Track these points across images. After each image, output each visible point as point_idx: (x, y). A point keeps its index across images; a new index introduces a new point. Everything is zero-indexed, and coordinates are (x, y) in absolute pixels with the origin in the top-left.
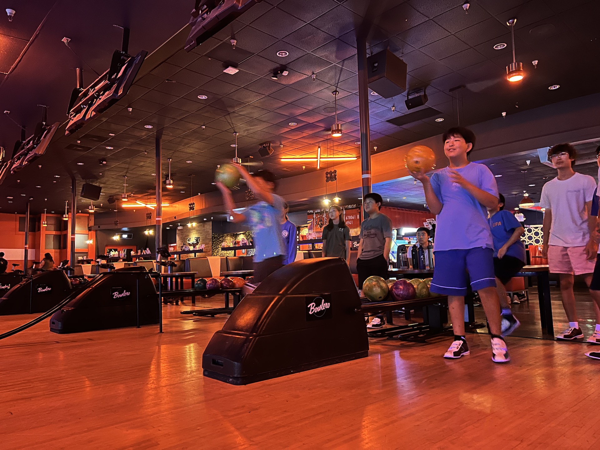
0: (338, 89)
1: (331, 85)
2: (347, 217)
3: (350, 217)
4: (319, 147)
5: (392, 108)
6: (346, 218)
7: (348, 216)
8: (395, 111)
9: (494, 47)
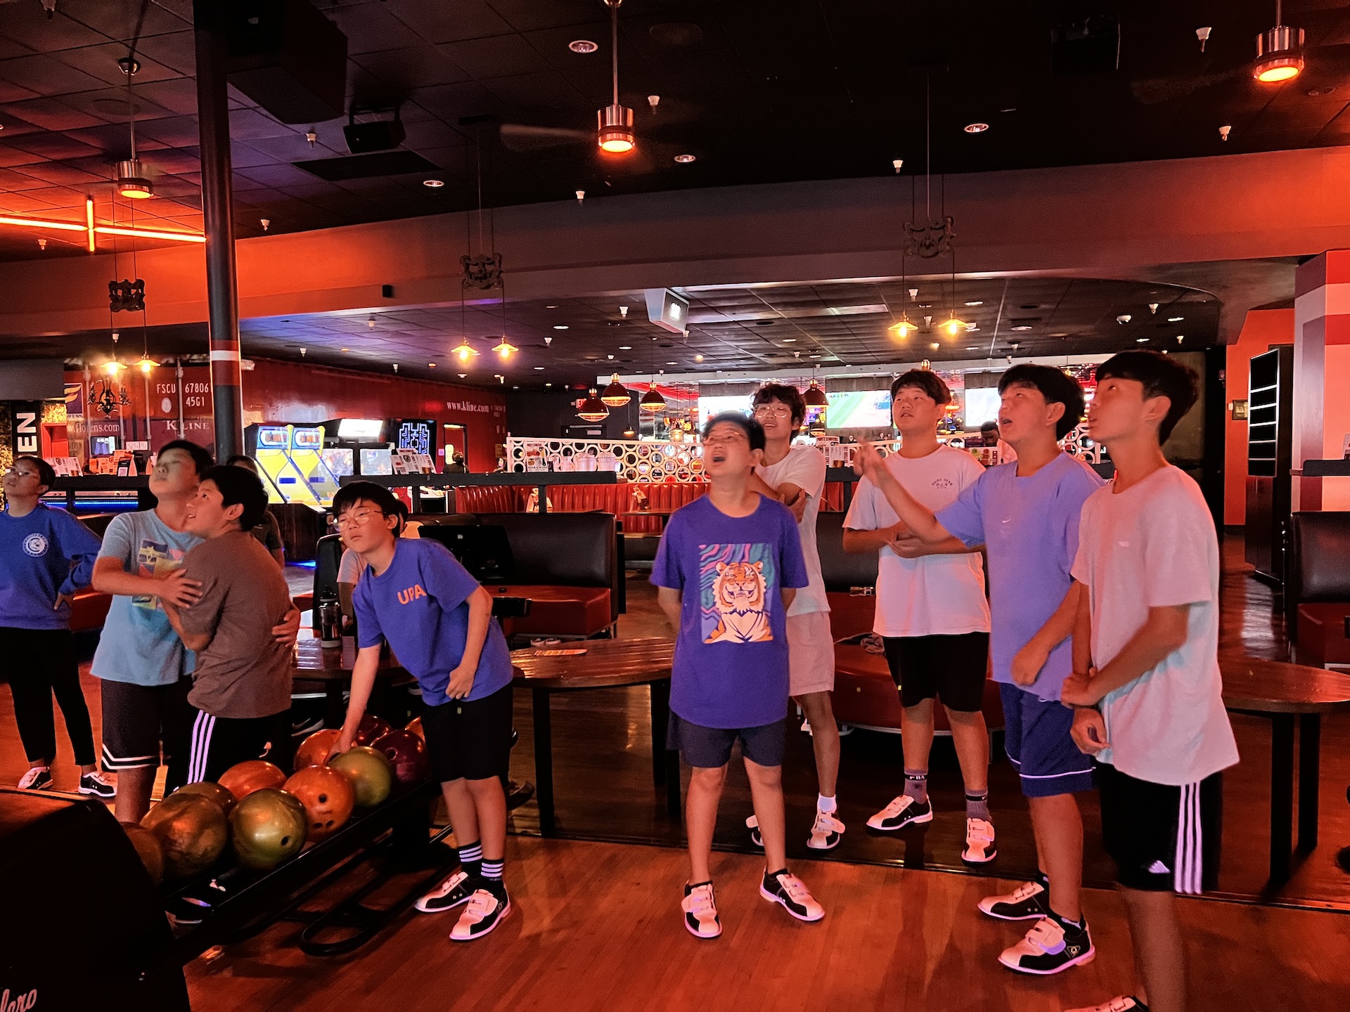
0: (136, 54)
1: (114, 40)
2: (190, 387)
3: (197, 388)
4: (90, 198)
5: (308, 135)
6: (187, 387)
7: (192, 384)
8: (318, 145)
9: (570, 46)
